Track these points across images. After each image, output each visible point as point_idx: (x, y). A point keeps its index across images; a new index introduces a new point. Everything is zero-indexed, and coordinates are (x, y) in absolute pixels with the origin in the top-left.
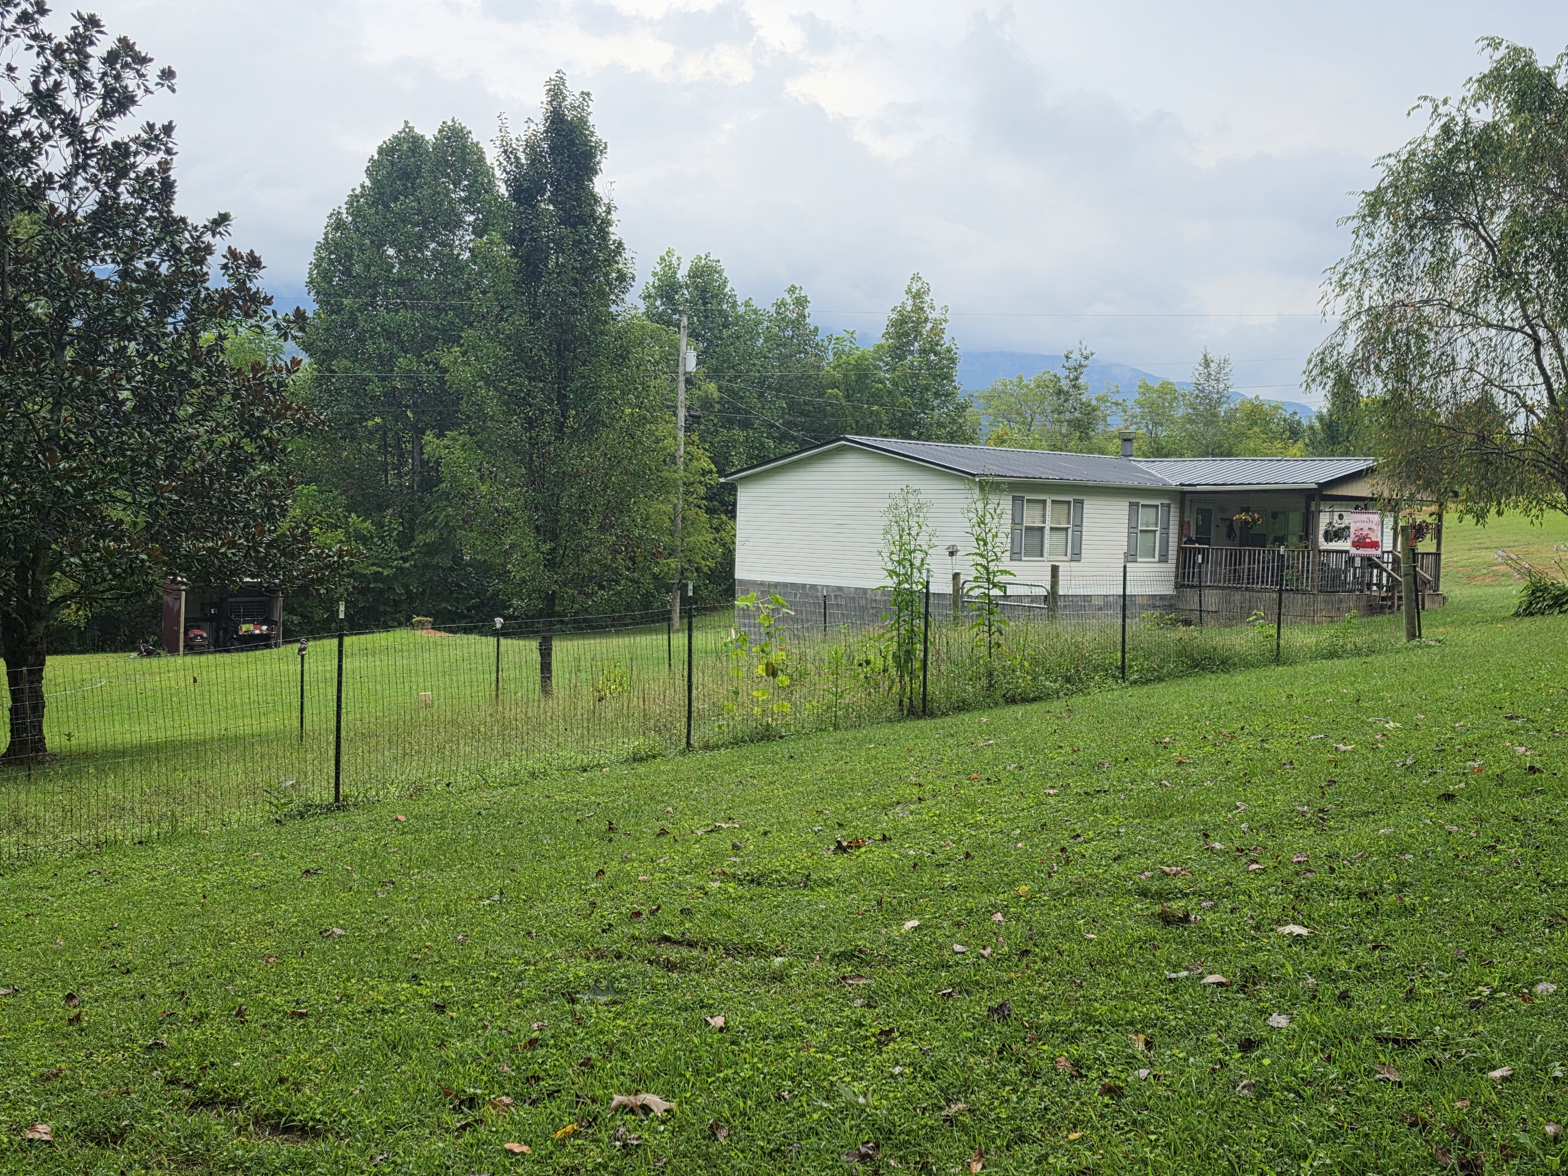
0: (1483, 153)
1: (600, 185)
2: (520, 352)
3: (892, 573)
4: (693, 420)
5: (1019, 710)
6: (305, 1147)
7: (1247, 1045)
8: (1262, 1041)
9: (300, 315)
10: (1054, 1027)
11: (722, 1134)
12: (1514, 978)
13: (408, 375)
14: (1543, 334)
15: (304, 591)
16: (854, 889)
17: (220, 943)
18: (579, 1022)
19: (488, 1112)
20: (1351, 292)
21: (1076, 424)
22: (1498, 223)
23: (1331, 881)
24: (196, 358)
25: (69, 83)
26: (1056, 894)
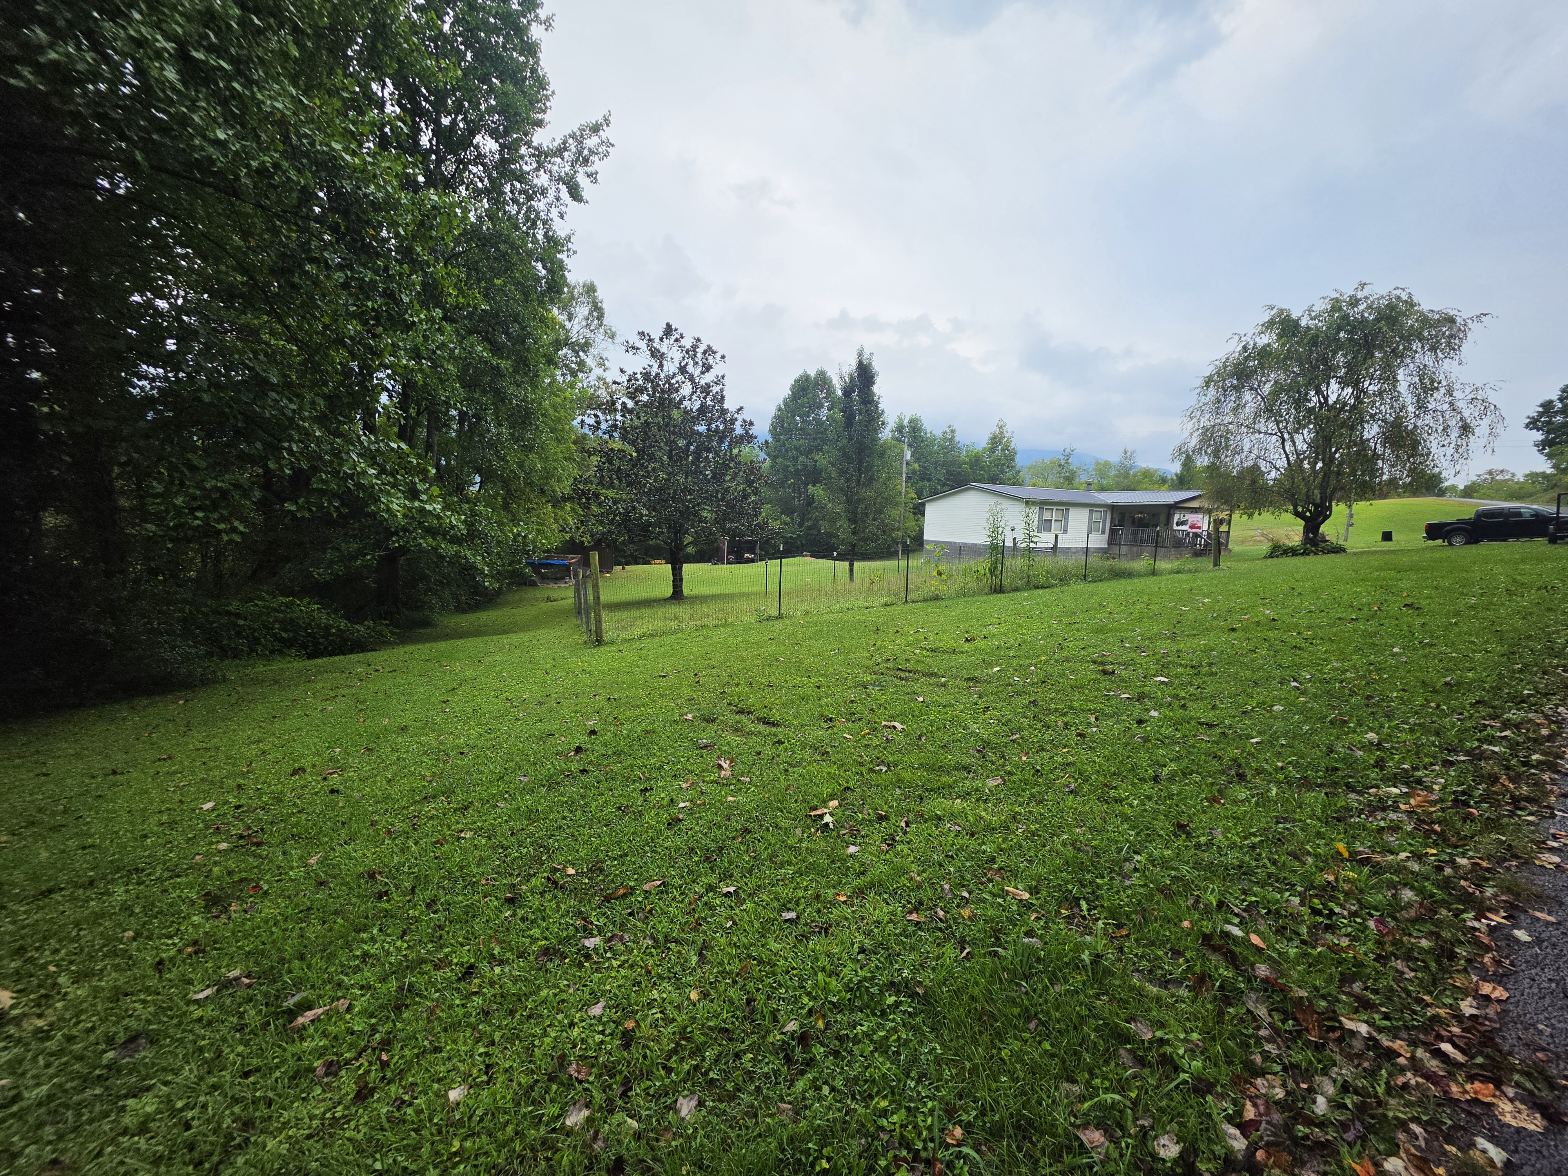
0: (1262, 357)
1: (875, 389)
2: (845, 453)
3: (989, 536)
4: (908, 478)
5: (1041, 591)
6: (774, 729)
7: (1140, 722)
8: (1147, 721)
9: (766, 442)
10: (1056, 710)
11: (923, 738)
12: (1264, 703)
13: (803, 464)
14: (1286, 436)
15: (767, 542)
16: (973, 655)
17: (743, 661)
18: (869, 696)
19: (837, 724)
20: (1195, 420)
21: (1067, 478)
22: (1267, 388)
23: (1178, 660)
24: (732, 459)
25: (691, 362)
26: (1057, 661)
